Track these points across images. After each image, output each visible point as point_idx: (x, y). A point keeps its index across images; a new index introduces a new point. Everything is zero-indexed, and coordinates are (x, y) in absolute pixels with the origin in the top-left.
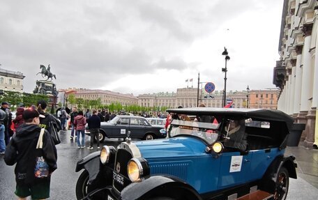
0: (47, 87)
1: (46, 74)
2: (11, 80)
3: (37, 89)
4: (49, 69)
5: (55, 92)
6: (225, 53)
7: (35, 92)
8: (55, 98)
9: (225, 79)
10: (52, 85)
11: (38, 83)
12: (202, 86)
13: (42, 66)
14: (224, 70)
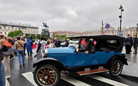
0: (46, 31)
1: (45, 26)
2: (29, 29)
3: (42, 32)
4: (46, 24)
5: (49, 33)
6: (121, 8)
7: (42, 34)
8: (49, 35)
9: (121, 21)
10: (47, 30)
11: (43, 30)
12: (104, 26)
13: (44, 23)
14: (120, 17)
